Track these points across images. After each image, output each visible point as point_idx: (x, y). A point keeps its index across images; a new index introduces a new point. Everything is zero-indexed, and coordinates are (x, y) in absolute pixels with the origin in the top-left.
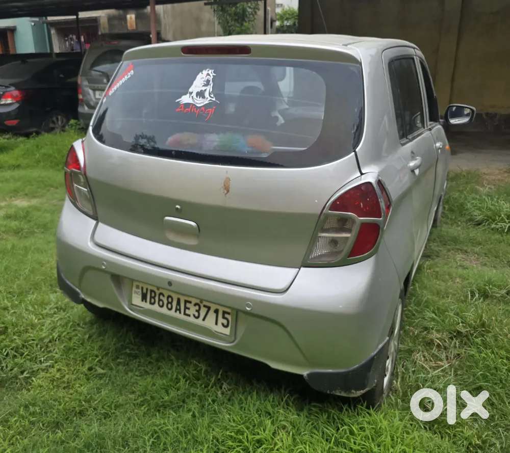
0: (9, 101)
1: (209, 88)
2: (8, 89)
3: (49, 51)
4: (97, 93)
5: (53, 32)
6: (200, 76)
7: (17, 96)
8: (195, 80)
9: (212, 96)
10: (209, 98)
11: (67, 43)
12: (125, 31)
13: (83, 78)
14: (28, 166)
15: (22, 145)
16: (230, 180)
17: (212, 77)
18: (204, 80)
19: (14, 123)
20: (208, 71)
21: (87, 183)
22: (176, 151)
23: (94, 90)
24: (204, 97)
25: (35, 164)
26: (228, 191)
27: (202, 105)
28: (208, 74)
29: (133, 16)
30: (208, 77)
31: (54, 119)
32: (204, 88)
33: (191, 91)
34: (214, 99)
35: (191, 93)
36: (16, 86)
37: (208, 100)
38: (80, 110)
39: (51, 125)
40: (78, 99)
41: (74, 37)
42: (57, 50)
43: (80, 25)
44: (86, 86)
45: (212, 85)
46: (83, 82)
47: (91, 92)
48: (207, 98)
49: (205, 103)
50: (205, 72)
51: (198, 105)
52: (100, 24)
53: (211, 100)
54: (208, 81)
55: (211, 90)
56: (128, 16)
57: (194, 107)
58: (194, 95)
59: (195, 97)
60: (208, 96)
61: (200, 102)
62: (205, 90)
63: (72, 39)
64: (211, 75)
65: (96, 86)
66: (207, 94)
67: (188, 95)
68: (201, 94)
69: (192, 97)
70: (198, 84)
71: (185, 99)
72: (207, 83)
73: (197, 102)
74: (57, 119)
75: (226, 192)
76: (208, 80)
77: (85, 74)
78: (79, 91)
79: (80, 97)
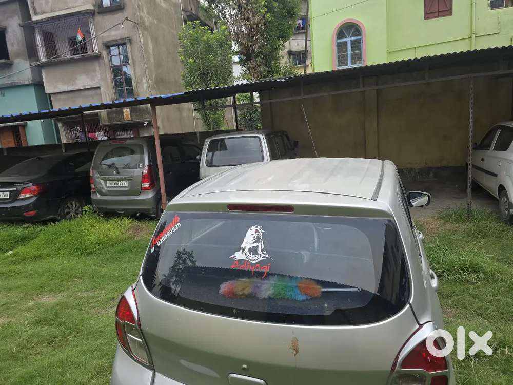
0: (28, 195)
1: (261, 245)
2: (27, 186)
3: (57, 143)
4: (108, 182)
5: (60, 125)
6: (249, 232)
7: (35, 191)
8: (245, 236)
9: (265, 252)
10: (263, 255)
11: (73, 133)
12: (123, 122)
13: (95, 171)
14: (49, 256)
15: (42, 235)
16: (298, 341)
17: (261, 234)
18: (254, 236)
19: (32, 213)
20: (256, 227)
21: (142, 334)
22: (237, 310)
23: (105, 180)
24: (257, 254)
25: (56, 253)
26: (297, 352)
27: (257, 261)
28: (257, 231)
29: (128, 110)
30: (257, 233)
31: (69, 205)
32: (255, 245)
33: (243, 247)
34: (267, 256)
35: (244, 249)
36: (34, 182)
37: (262, 256)
38: (93, 197)
39: (67, 210)
40: (90, 188)
41: (79, 128)
42: (64, 141)
43: (84, 119)
44: (98, 178)
45: (263, 242)
46: (94, 174)
47: (102, 182)
48: (261, 255)
49: (259, 260)
50: (254, 229)
51: (253, 262)
52: (101, 117)
53: (264, 257)
54: (258, 238)
55: (263, 247)
56: (124, 111)
57: (249, 263)
58: (247, 251)
59: (248, 253)
60: (261, 253)
61: (254, 259)
62: (257, 246)
63: (77, 130)
64: (260, 231)
65: (107, 177)
66: (259, 251)
67: (241, 251)
68: (253, 251)
69: (246, 253)
70: (249, 240)
71: (239, 255)
72: (257, 240)
73: (252, 259)
74: (72, 204)
75: (295, 352)
76: (258, 236)
77: (96, 168)
78: (92, 182)
79: (93, 186)
